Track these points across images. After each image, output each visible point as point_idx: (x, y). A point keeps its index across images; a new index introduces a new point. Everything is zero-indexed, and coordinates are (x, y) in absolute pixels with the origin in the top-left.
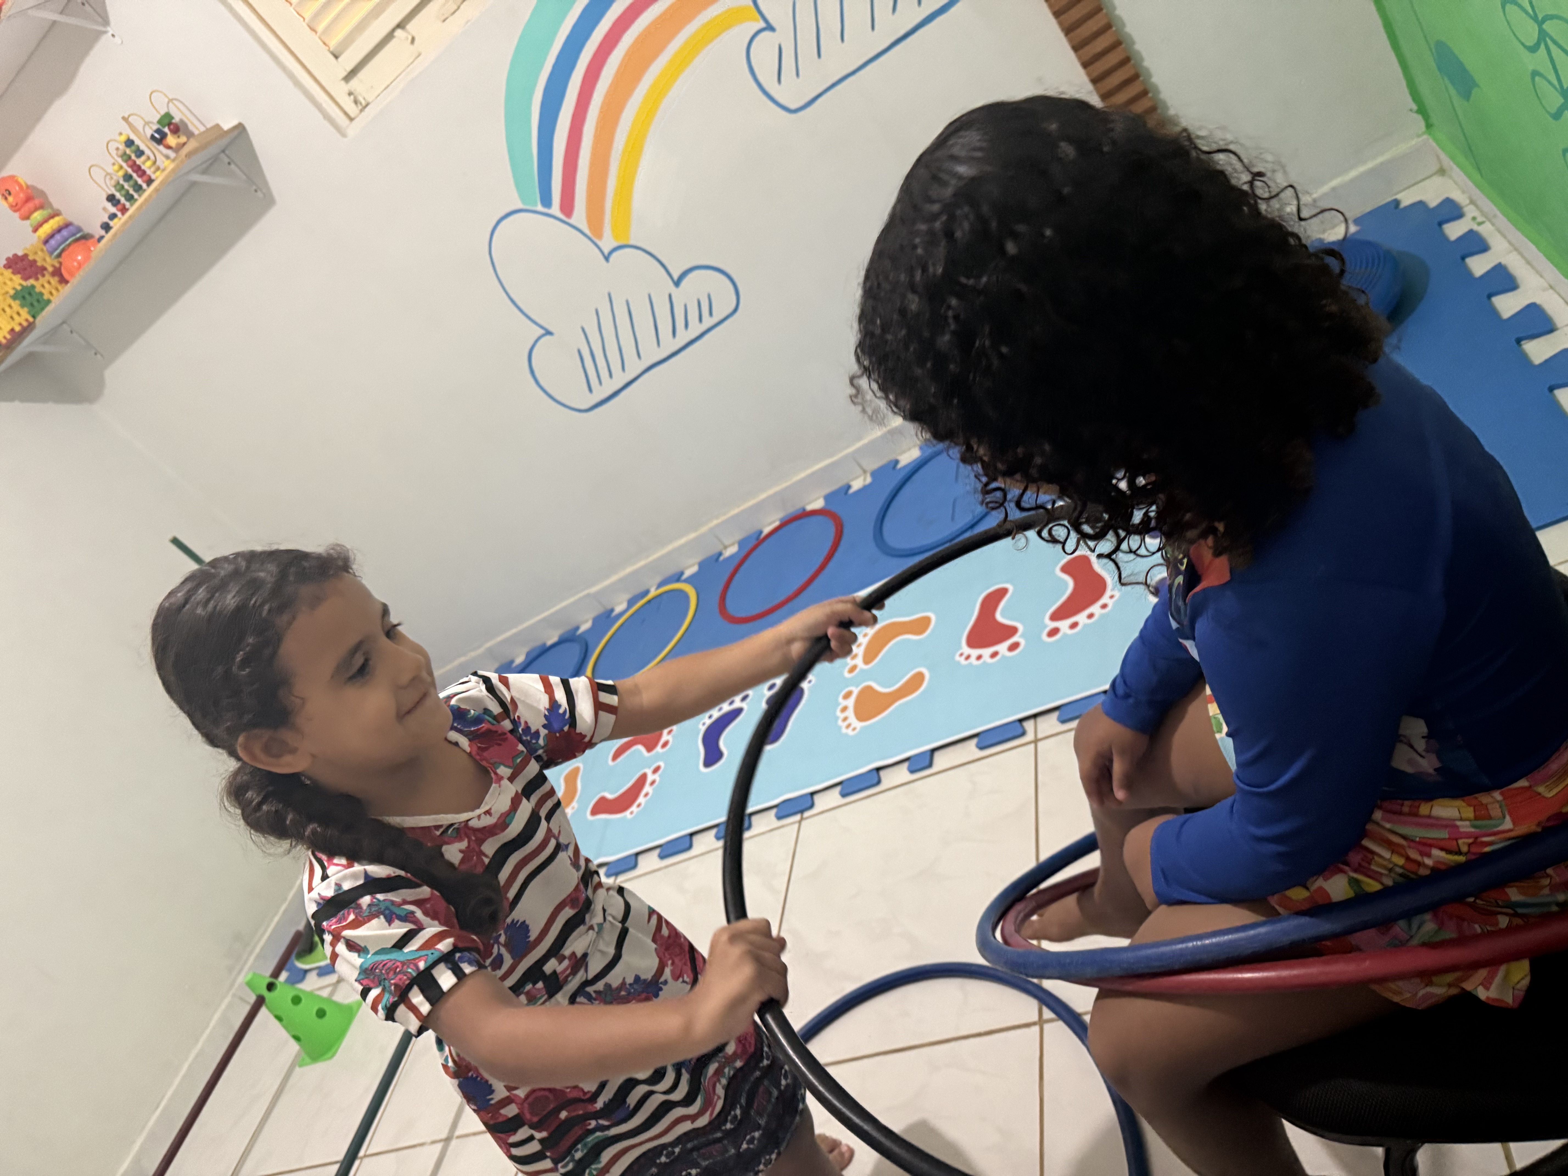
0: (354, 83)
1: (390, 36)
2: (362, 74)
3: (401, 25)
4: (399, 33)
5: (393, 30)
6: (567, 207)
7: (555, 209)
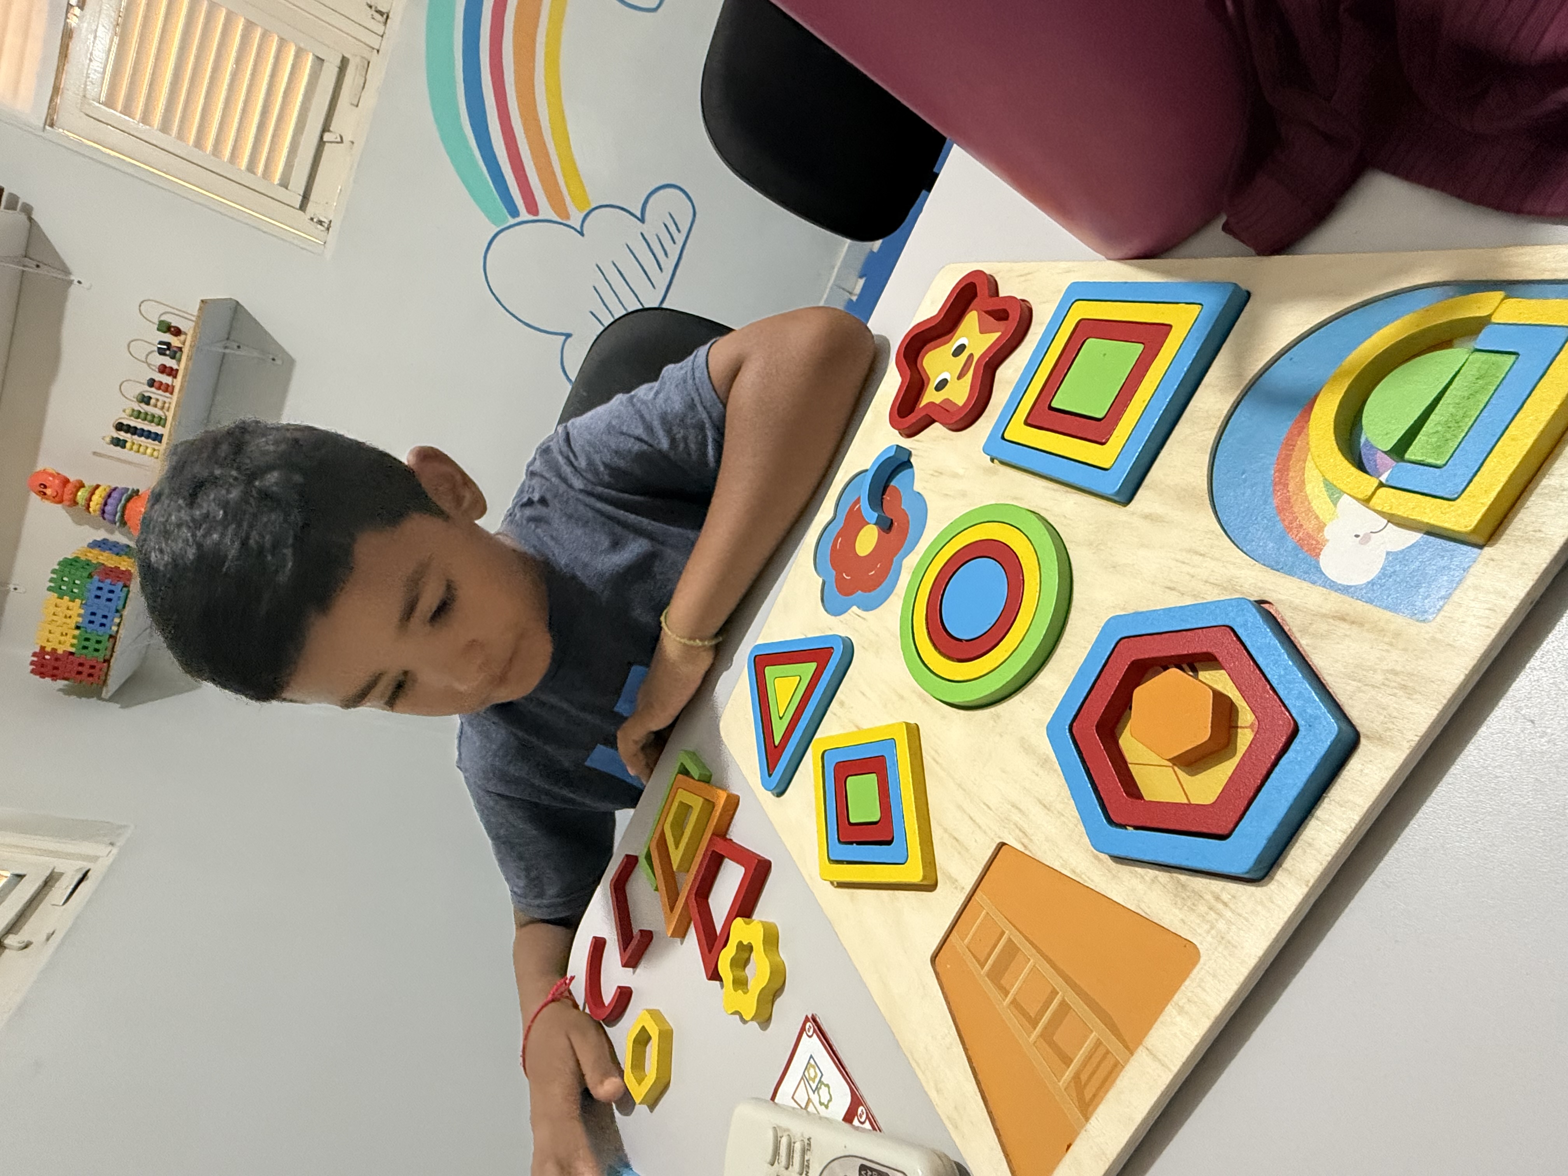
0: (311, 207)
1: (321, 143)
2: (313, 197)
3: (326, 129)
4: (327, 137)
5: (321, 137)
6: (533, 207)
7: (524, 215)
